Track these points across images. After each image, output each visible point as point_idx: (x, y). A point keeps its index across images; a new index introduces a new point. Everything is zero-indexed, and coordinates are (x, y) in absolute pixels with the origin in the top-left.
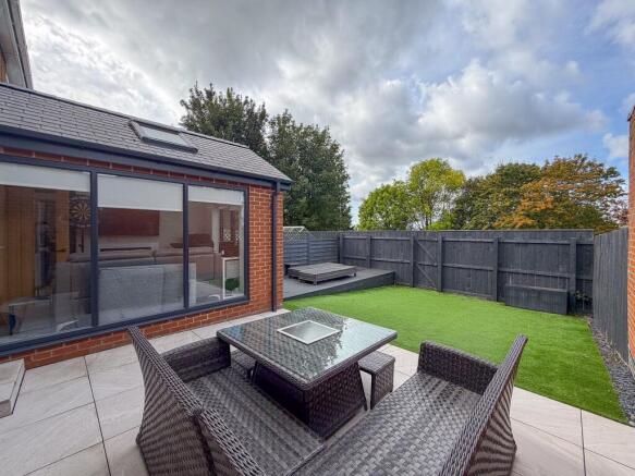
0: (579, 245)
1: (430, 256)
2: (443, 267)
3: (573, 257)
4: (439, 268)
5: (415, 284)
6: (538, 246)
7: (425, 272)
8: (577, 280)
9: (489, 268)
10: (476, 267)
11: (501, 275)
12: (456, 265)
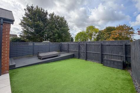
0: (126, 45)
1: (83, 49)
2: (86, 52)
3: (124, 49)
4: (85, 53)
5: (79, 58)
6: (113, 46)
7: (82, 54)
8: (126, 57)
9: (99, 53)
10: (95, 53)
11: (102, 55)
12: (90, 52)
